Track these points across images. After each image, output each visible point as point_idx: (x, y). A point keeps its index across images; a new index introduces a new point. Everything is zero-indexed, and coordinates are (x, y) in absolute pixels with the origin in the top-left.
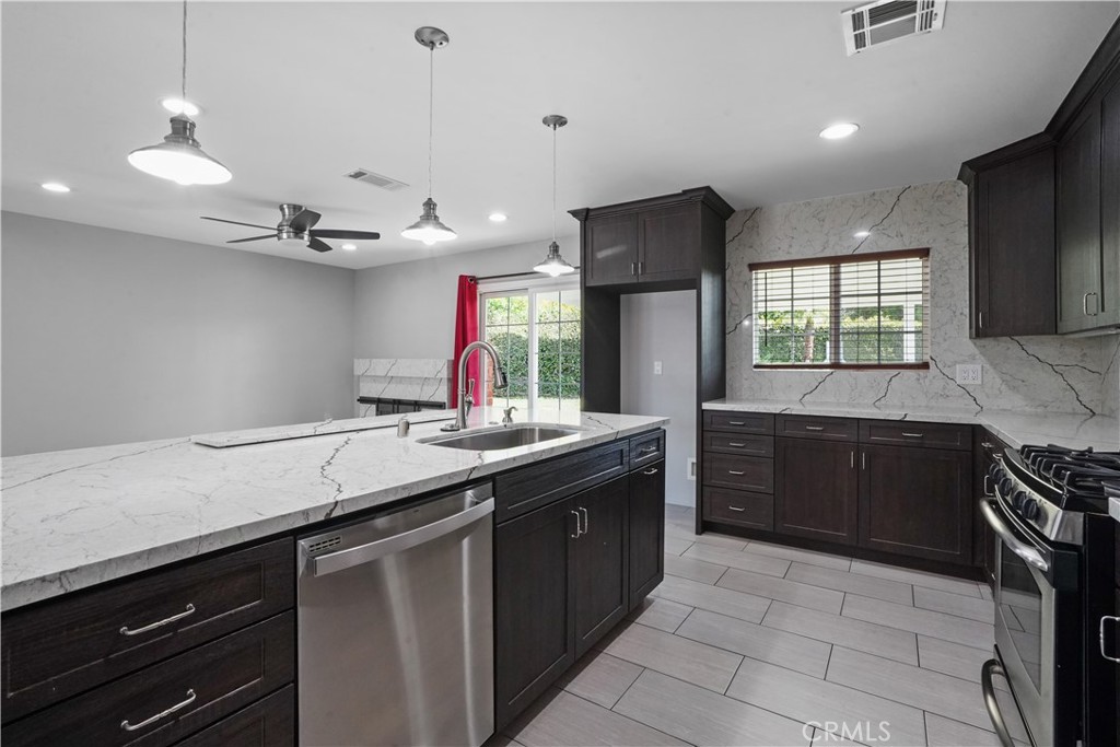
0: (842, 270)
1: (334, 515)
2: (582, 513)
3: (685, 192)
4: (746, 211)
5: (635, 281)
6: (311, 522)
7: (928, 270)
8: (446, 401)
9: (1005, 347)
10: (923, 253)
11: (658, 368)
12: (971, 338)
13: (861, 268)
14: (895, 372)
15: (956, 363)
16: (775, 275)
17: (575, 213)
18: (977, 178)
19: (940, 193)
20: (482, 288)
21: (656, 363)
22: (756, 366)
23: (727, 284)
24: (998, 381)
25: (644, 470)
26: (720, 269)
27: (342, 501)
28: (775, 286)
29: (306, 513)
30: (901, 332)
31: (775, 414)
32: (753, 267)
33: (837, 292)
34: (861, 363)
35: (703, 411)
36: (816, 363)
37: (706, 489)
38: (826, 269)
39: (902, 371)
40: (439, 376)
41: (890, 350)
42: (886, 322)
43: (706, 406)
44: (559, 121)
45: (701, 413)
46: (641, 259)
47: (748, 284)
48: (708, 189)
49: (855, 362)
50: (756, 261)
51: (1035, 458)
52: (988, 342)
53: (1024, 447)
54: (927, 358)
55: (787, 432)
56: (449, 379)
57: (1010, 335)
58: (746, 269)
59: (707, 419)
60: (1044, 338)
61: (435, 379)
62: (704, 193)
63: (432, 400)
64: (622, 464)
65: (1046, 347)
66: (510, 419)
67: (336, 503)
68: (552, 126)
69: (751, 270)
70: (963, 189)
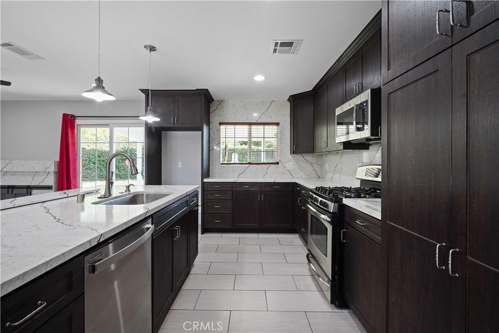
0: (252, 128)
1: (100, 241)
2: (178, 228)
3: (197, 90)
4: (218, 101)
5: (173, 126)
6: (92, 245)
7: (279, 130)
8: (53, 185)
9: (299, 157)
10: (277, 124)
11: (180, 165)
12: (291, 153)
13: (259, 128)
14: (269, 165)
15: (286, 162)
16: (229, 128)
17: (143, 91)
18: (294, 101)
19: (282, 104)
20: (78, 122)
21: (179, 163)
22: (222, 164)
23: (211, 130)
24: (297, 168)
25: (193, 208)
26: (208, 124)
27: (104, 233)
28: (229, 132)
29: (90, 241)
30: (261, 151)
31: (232, 183)
32: (221, 124)
33: (250, 136)
34: (258, 162)
35: (204, 182)
36: (229, 163)
37: (206, 215)
38: (246, 127)
39: (271, 165)
40: (48, 170)
41: (254, 157)
42: (254, 147)
43: (205, 180)
44: (152, 49)
45: (203, 183)
46: (176, 117)
47: (219, 131)
48: (207, 90)
49: (256, 162)
50: (222, 122)
51: (322, 190)
52: (295, 155)
53: (317, 187)
54: (278, 161)
55: (237, 189)
56: (55, 172)
57: (301, 153)
58: (219, 125)
59: (206, 186)
60: (309, 154)
61: (44, 172)
62: (205, 91)
63: (41, 184)
64: (187, 206)
65: (309, 157)
66: (129, 191)
67: (102, 234)
68: (148, 50)
69: (220, 125)
70: (289, 104)
